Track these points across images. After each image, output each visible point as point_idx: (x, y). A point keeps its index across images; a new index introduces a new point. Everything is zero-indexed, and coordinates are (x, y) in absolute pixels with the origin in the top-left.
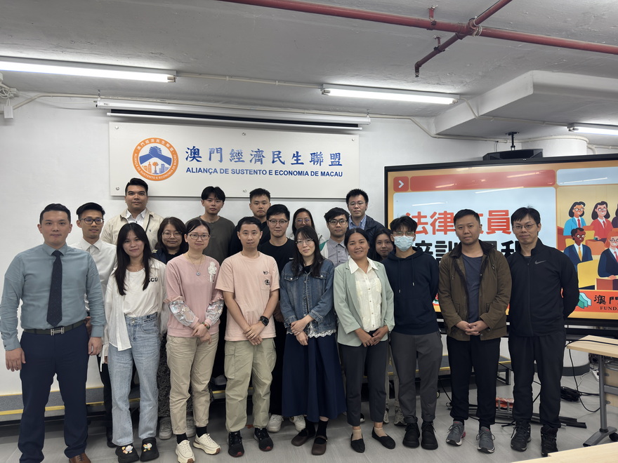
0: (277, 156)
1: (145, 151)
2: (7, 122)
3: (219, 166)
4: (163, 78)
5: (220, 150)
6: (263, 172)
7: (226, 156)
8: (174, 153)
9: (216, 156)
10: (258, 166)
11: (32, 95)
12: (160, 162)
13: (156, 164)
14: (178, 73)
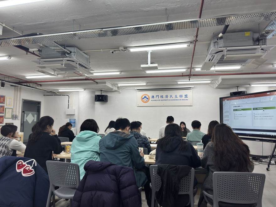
0: (171, 96)
1: (143, 97)
2: (120, 93)
3: (158, 99)
4: (145, 84)
5: (158, 96)
6: (168, 100)
7: (160, 97)
8: (149, 97)
9: (157, 97)
10: (167, 99)
11: (124, 88)
12: (146, 99)
13: (145, 99)
14: (147, 83)
